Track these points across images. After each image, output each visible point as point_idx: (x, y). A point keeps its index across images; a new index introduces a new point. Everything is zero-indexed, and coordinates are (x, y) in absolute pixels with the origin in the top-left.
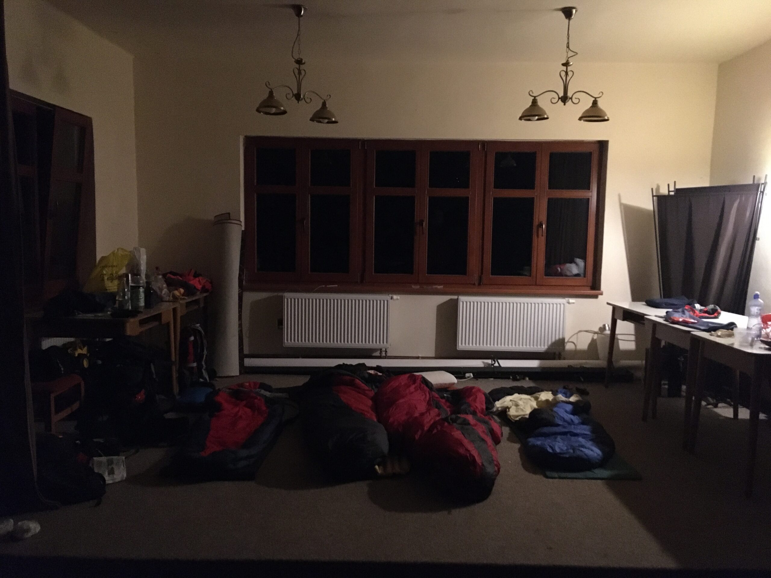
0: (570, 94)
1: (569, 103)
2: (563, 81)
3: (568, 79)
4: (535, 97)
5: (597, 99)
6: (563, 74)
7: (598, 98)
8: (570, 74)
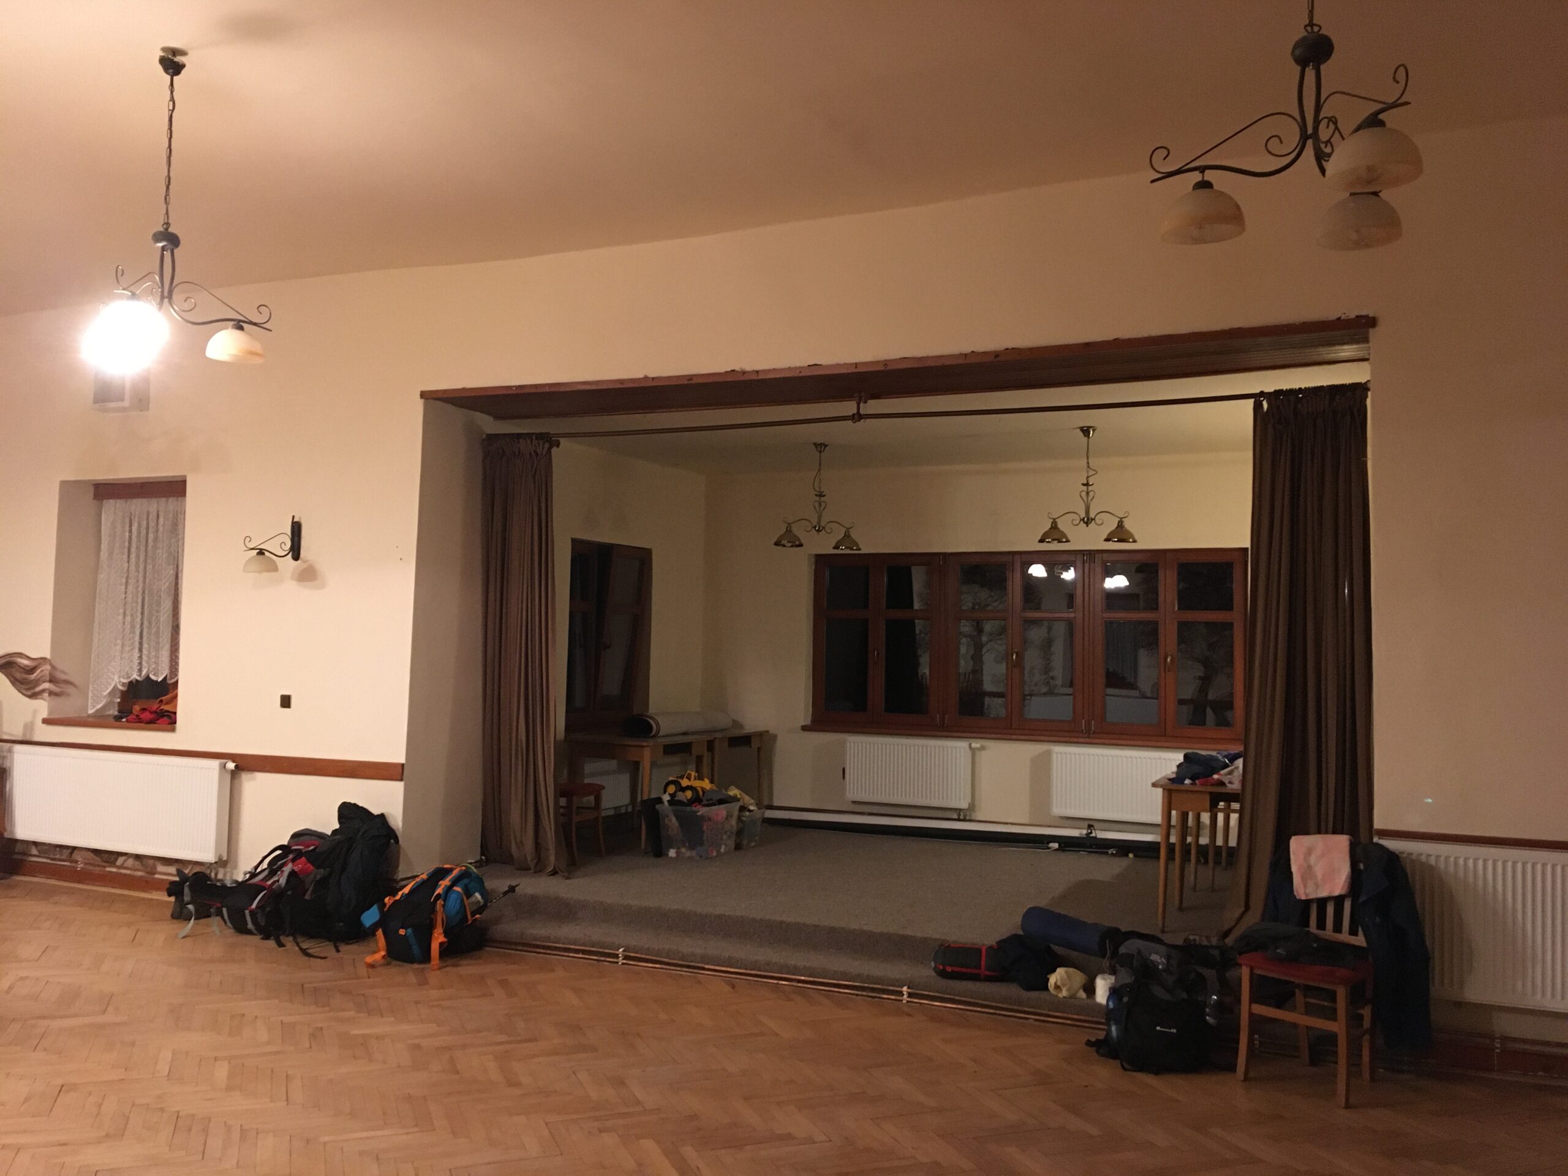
0: (1092, 515)
1: (1092, 525)
2: (1084, 501)
3: (1090, 498)
4: (1054, 519)
5: (1123, 520)
6: (1084, 494)
7: (1124, 518)
8: (1091, 494)
